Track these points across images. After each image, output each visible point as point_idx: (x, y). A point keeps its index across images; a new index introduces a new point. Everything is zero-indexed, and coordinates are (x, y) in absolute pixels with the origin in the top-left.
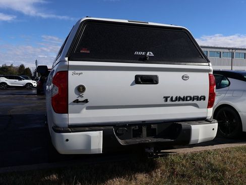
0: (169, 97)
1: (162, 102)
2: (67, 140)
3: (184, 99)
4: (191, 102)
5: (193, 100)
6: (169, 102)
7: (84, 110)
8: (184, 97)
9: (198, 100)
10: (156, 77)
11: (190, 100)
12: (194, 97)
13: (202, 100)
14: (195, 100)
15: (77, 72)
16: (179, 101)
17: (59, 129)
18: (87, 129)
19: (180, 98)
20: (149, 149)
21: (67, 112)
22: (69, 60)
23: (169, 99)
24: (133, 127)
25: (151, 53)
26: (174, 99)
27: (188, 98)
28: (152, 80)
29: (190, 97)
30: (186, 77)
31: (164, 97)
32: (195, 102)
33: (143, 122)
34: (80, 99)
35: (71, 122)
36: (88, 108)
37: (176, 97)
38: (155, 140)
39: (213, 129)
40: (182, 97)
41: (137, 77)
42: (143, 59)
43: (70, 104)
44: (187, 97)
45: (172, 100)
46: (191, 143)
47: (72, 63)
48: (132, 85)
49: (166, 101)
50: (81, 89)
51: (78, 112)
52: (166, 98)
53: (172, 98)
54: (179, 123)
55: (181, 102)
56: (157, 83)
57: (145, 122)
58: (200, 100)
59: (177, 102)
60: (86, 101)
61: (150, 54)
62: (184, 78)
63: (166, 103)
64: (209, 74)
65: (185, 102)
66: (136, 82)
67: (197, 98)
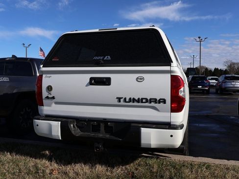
0: (122, 98)
1: (116, 102)
3: (138, 101)
4: (147, 104)
5: (150, 103)
6: (122, 103)
7: (54, 105)
8: (139, 99)
9: (156, 103)
10: (109, 79)
11: (146, 102)
12: (151, 99)
13: (161, 103)
14: (152, 103)
15: (48, 75)
16: (134, 102)
19: (134, 99)
21: (43, 105)
22: (43, 67)
23: (122, 100)
24: (92, 123)
25: (109, 57)
26: (127, 100)
27: (144, 101)
28: (106, 82)
29: (146, 99)
30: (141, 79)
31: (117, 98)
32: (153, 104)
33: (104, 119)
34: (50, 96)
36: (57, 103)
37: (130, 98)
40: (137, 99)
41: (91, 79)
43: (44, 99)
44: (142, 99)
45: (125, 101)
48: (86, 86)
49: (120, 101)
50: (50, 88)
51: (50, 105)
52: (119, 99)
53: (125, 99)
55: (136, 104)
56: (109, 84)
58: (159, 103)
59: (131, 104)
60: (53, 98)
61: (108, 58)
62: (139, 80)
63: (120, 104)
64: (171, 76)
65: (140, 104)
66: (91, 83)
67: (155, 101)
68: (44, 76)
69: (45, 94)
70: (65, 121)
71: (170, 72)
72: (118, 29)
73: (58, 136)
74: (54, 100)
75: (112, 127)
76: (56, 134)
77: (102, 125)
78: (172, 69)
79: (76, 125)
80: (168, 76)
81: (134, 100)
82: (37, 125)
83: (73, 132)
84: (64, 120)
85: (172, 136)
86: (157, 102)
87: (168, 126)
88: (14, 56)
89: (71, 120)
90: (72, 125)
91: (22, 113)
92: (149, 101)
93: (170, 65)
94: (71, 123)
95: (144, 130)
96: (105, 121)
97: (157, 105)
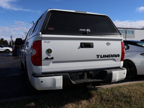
1: (96, 58)
2: (42, 82)
4: (111, 58)
5: (113, 57)
6: (99, 58)
7: (51, 64)
8: (108, 55)
9: (115, 57)
10: (92, 43)
11: (111, 57)
12: (113, 55)
14: (114, 57)
15: (47, 41)
16: (105, 57)
17: (37, 75)
18: (53, 75)
19: (105, 56)
20: (89, 86)
21: (41, 65)
22: (42, 34)
23: (99, 56)
24: (79, 73)
25: (89, 30)
26: (102, 57)
27: (110, 56)
28: (90, 46)
29: (111, 55)
30: (109, 44)
31: (97, 55)
32: (114, 58)
33: (84, 70)
34: (49, 57)
35: (43, 71)
36: (54, 62)
37: (104, 55)
38: (92, 80)
39: (124, 73)
40: (107, 55)
41: (81, 44)
42: (85, 33)
43: (43, 60)
44: (109, 55)
45: (101, 57)
46: (112, 81)
47: (44, 36)
48: (78, 48)
49: (98, 57)
50: (49, 51)
52: (98, 56)
53: (101, 56)
54: (105, 70)
55: (106, 58)
56: (93, 47)
58: (117, 57)
59: (104, 58)
60: (52, 58)
61: (88, 30)
62: (108, 44)
63: (98, 59)
64: (121, 42)
65: (108, 58)
66: (81, 47)
72: (87, 13)
74: (53, 60)
75: (92, 74)
76: (59, 86)
93: (121, 36)
95: (113, 73)
97: (116, 58)
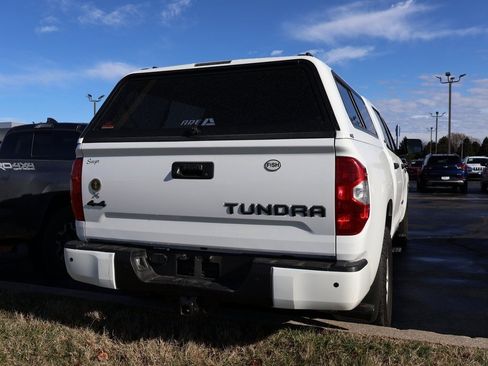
0: (236, 205)
1: (223, 213)
3: (269, 210)
4: (287, 218)
5: (294, 215)
6: (236, 214)
7: (103, 218)
8: (270, 206)
9: (305, 215)
10: (210, 165)
11: (286, 213)
12: (294, 207)
13: (316, 216)
14: (298, 216)
16: (259, 213)
19: (260, 207)
21: (84, 219)
22: (84, 141)
23: (236, 209)
24: (178, 256)
25: (212, 120)
26: (246, 209)
27: (280, 210)
28: (204, 171)
29: (285, 207)
30: (274, 165)
31: (226, 205)
32: (298, 218)
33: (202, 248)
34: (96, 201)
36: (109, 215)
37: (252, 206)
40: (265, 206)
41: (175, 165)
43: (85, 207)
44: (277, 207)
45: (242, 211)
47: (86, 146)
48: (166, 180)
49: (231, 212)
50: (95, 185)
51: (96, 219)
52: (230, 207)
53: (242, 206)
55: (263, 217)
56: (210, 176)
57: (206, 249)
58: (312, 215)
59: (254, 216)
60: (103, 204)
61: (209, 122)
62: (269, 167)
63: (231, 216)
64: (337, 158)
65: (273, 217)
66: (174, 175)
67: (303, 211)
68: (85, 160)
69: (87, 196)
70: (124, 250)
71: (334, 149)
72: (234, 62)
73: (110, 282)
74: (104, 209)
75: (217, 264)
76: (107, 278)
77: (198, 261)
78: (339, 143)
79: (148, 260)
80: (331, 159)
81: (260, 209)
82: (72, 259)
83: (139, 274)
84: (122, 249)
85: (336, 285)
86: (308, 213)
87: (331, 263)
88: (51, 121)
89: (137, 249)
90: (138, 260)
91: (61, 233)
92: (290, 212)
93: (334, 136)
94: (135, 257)
95: (279, 273)
96: (204, 253)
97: (306, 220)
